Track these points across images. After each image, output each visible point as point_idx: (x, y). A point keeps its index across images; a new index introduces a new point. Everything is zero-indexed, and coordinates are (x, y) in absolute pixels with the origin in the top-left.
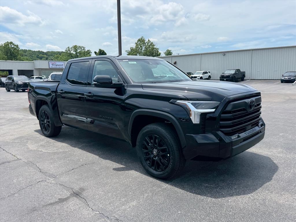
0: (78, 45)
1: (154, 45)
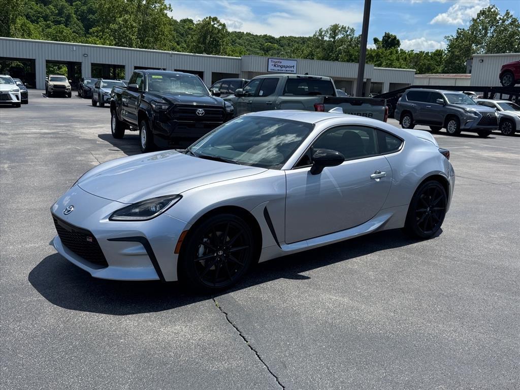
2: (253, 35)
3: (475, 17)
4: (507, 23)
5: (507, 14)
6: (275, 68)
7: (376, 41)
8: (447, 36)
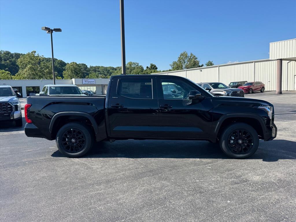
0: (133, 62)
1: (196, 58)
2: (104, 67)
3: (180, 57)
4: (192, 58)
5: (191, 54)
6: (86, 83)
7: (147, 67)
8: (170, 64)
